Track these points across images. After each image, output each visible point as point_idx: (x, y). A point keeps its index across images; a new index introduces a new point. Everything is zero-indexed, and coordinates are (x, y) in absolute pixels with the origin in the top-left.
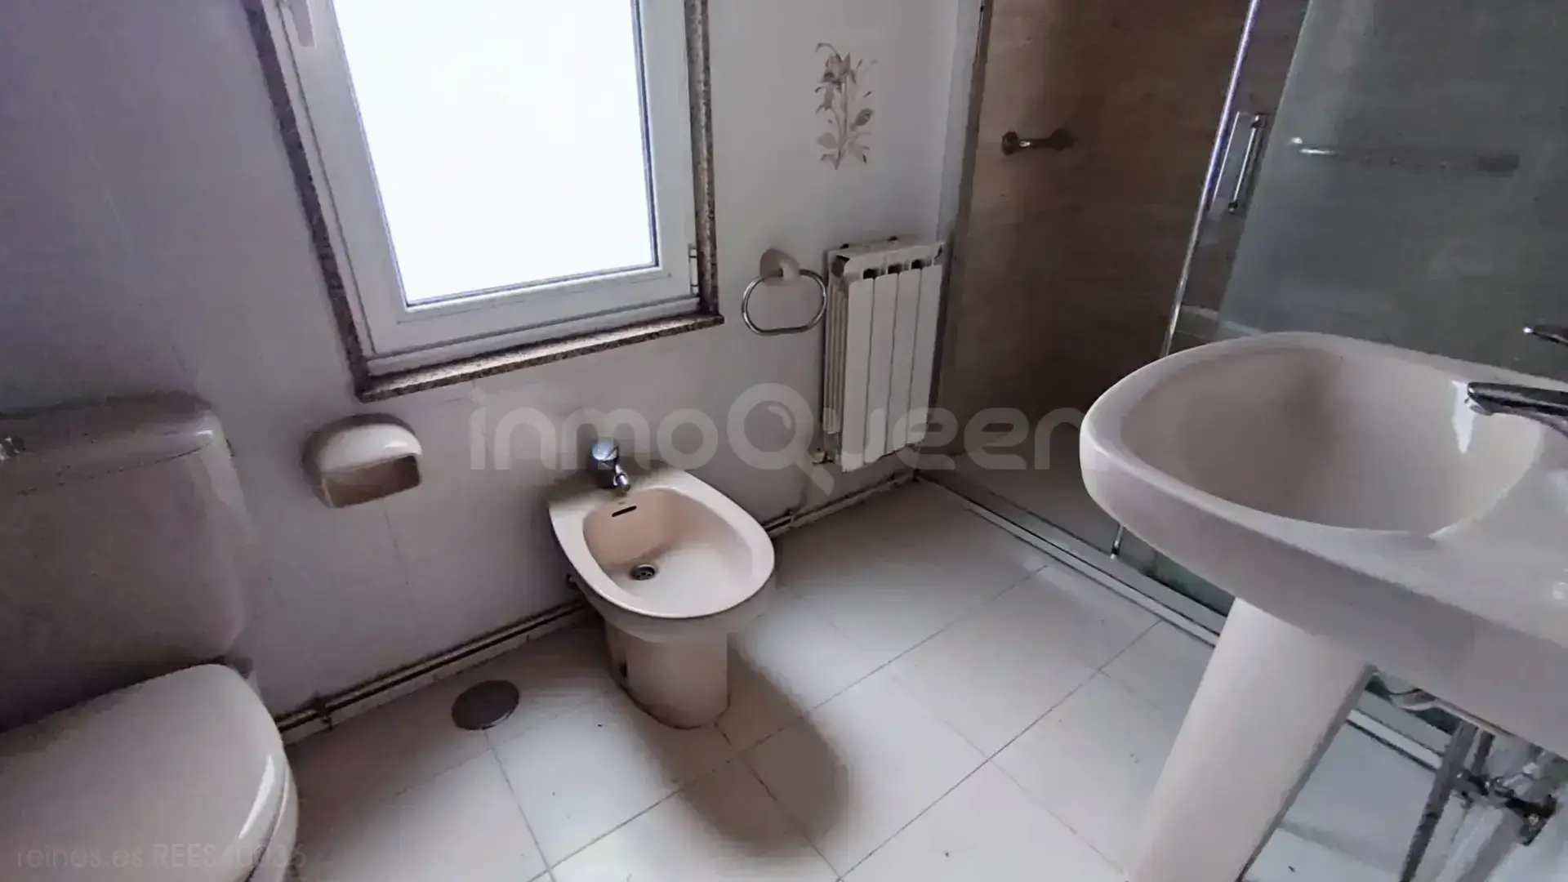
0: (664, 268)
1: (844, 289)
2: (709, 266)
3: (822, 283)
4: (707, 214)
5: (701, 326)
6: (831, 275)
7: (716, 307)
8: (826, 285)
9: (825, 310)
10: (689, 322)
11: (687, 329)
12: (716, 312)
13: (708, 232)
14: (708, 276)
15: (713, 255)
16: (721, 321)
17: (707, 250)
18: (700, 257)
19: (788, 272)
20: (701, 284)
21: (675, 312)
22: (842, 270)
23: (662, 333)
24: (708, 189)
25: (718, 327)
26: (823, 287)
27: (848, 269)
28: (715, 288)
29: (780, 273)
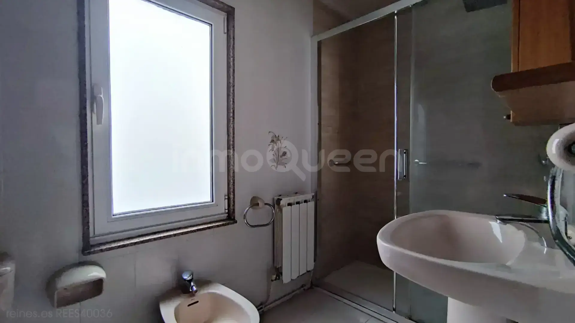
0: (215, 203)
1: (281, 210)
2: (232, 202)
3: (272, 208)
4: (232, 183)
5: (228, 224)
6: (276, 205)
7: (234, 217)
8: (274, 209)
9: (274, 218)
10: (224, 223)
11: (223, 225)
12: (234, 219)
13: (232, 190)
14: (231, 205)
15: (234, 198)
16: (236, 222)
17: (232, 196)
18: (229, 199)
19: (261, 204)
20: (228, 209)
21: (218, 219)
22: (280, 203)
23: (213, 227)
24: (233, 175)
25: (235, 224)
26: (273, 209)
27: (282, 203)
28: (234, 210)
29: (258, 204)
